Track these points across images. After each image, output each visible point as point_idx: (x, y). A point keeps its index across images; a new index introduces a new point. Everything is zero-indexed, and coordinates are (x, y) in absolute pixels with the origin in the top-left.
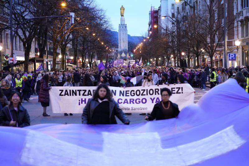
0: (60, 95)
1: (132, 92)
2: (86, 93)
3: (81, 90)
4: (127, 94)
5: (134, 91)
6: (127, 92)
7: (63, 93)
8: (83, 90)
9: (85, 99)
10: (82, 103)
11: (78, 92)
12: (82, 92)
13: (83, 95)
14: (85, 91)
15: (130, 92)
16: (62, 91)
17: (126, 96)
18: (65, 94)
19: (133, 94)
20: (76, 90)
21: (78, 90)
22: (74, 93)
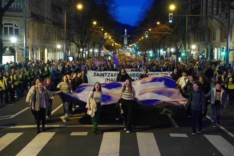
0: (94, 75)
1: (137, 75)
2: (110, 75)
3: (107, 73)
4: (134, 76)
5: (138, 74)
6: (134, 75)
7: (96, 75)
8: (108, 73)
9: (109, 78)
10: (107, 81)
11: (105, 75)
12: (107, 75)
13: (108, 76)
14: (110, 74)
15: (136, 75)
16: (95, 73)
17: (134, 77)
18: (97, 75)
19: (137, 76)
20: (104, 73)
21: (105, 73)
22: (103, 75)
